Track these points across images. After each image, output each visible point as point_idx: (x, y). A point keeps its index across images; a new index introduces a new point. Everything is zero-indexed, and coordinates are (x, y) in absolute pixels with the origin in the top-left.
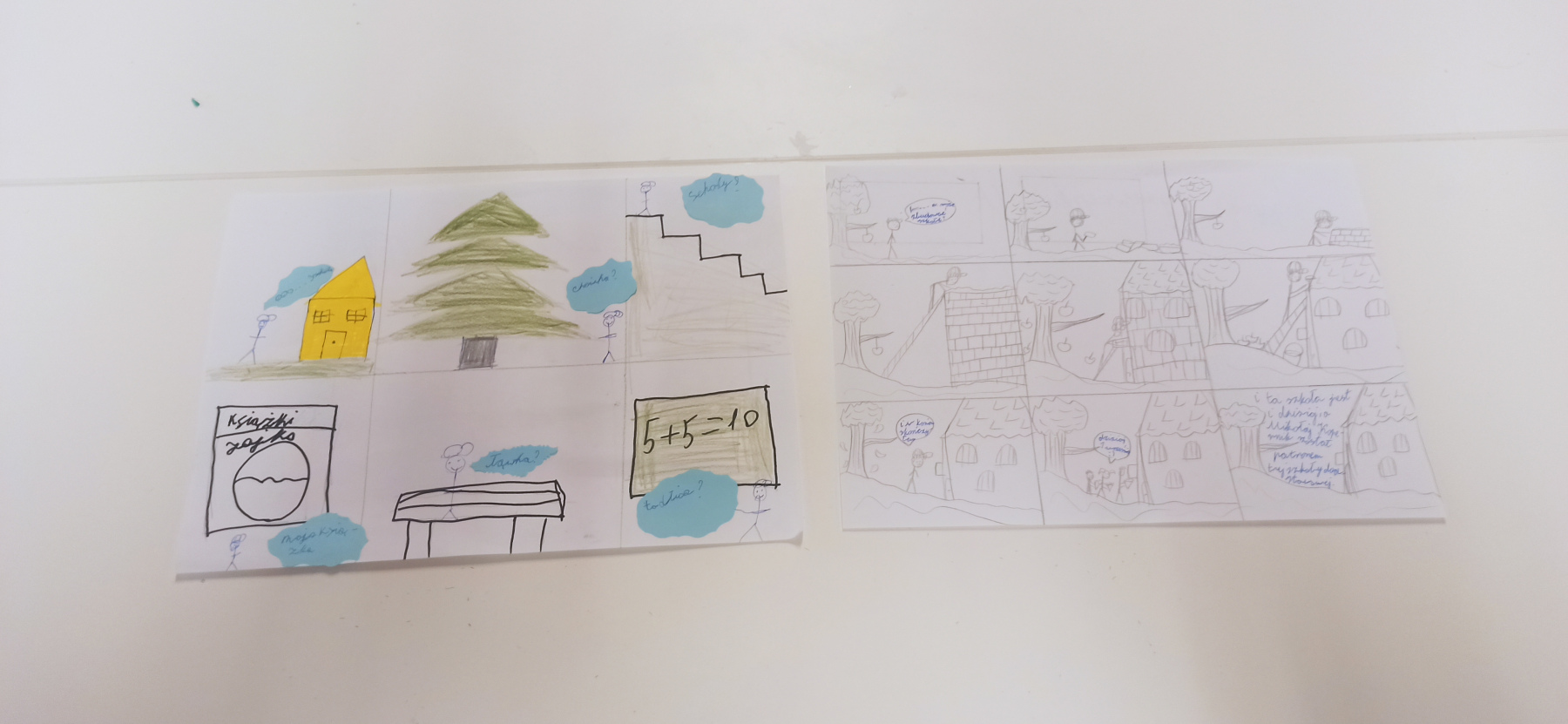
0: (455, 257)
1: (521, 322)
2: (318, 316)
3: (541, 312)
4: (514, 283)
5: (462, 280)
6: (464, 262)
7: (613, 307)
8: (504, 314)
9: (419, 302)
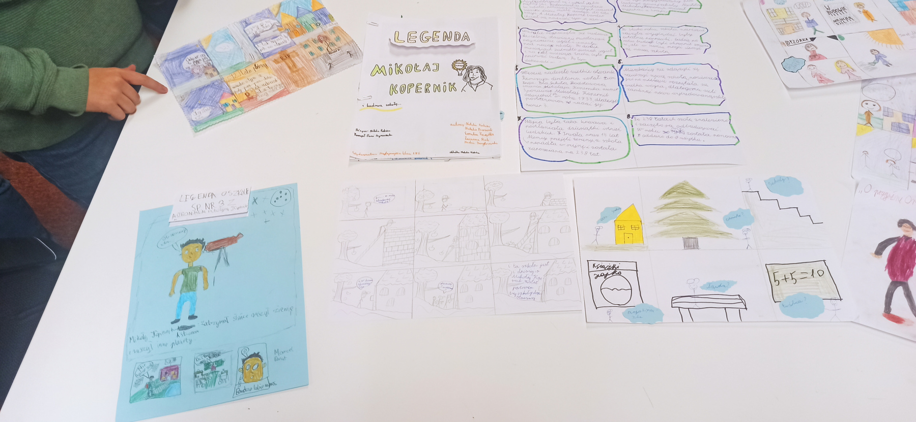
0: (671, 206)
1: (706, 232)
2: (620, 228)
3: (714, 228)
4: (699, 217)
5: (676, 215)
6: (675, 208)
7: (745, 227)
8: (698, 228)
9: (660, 223)
